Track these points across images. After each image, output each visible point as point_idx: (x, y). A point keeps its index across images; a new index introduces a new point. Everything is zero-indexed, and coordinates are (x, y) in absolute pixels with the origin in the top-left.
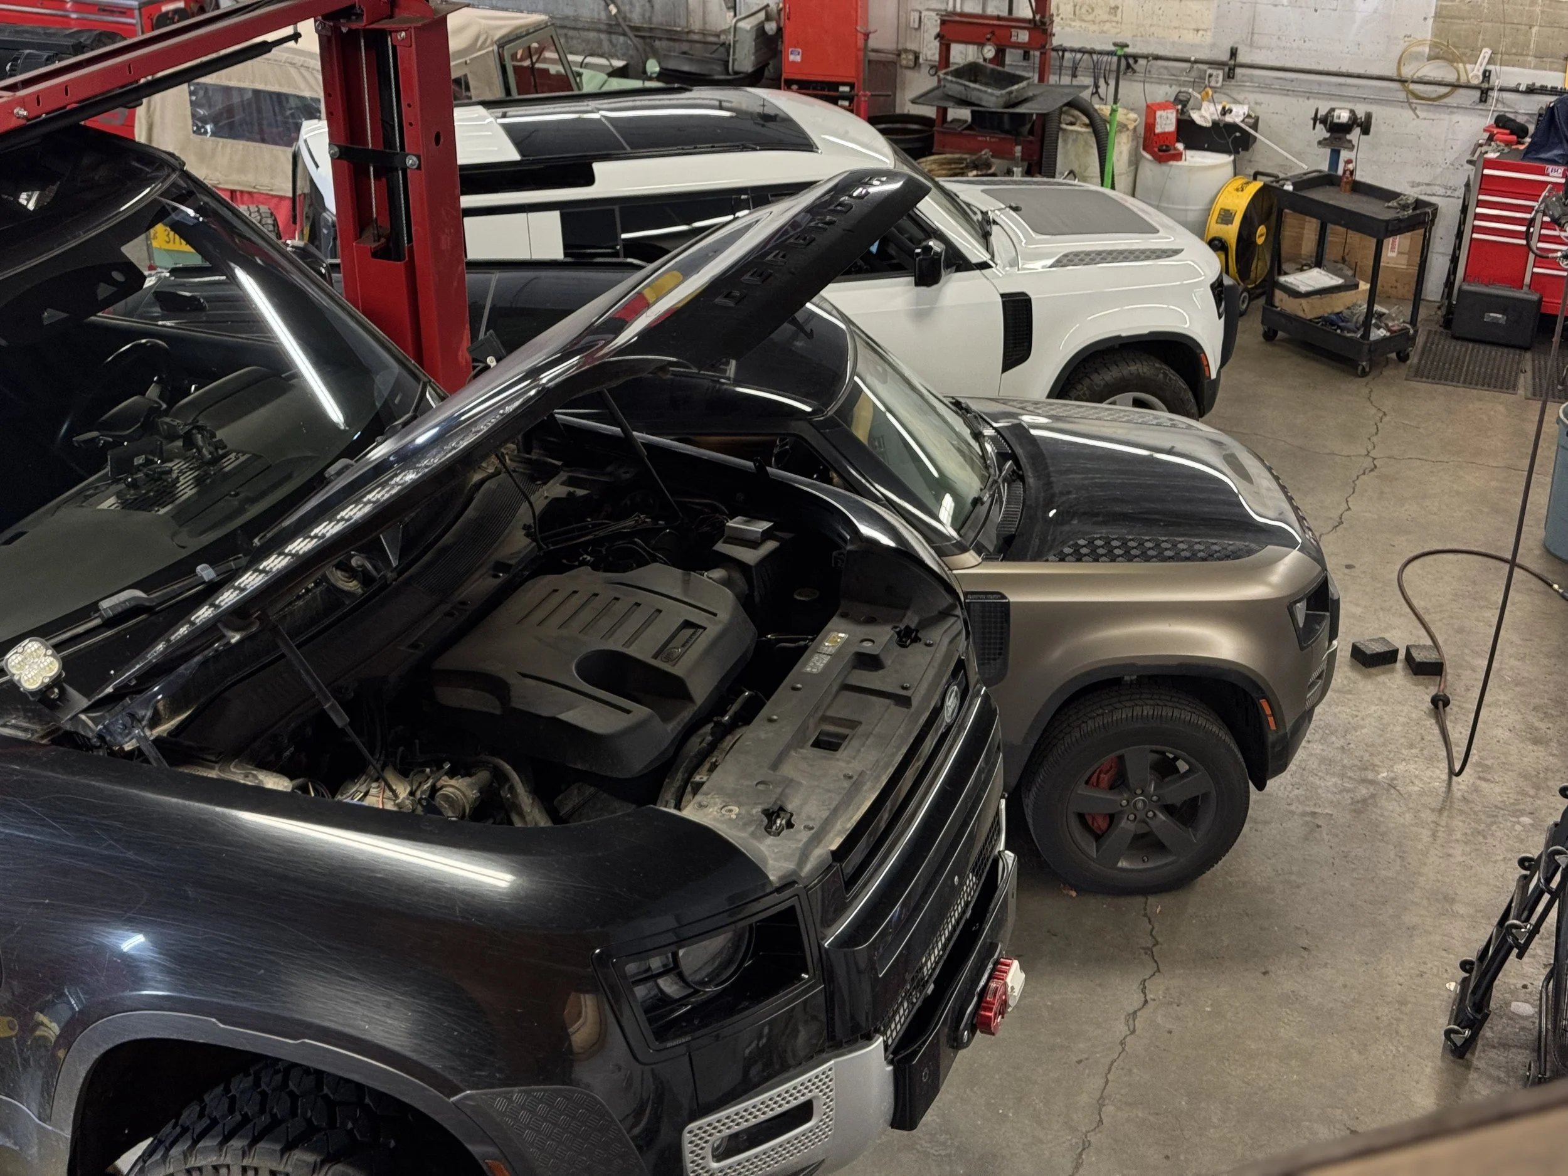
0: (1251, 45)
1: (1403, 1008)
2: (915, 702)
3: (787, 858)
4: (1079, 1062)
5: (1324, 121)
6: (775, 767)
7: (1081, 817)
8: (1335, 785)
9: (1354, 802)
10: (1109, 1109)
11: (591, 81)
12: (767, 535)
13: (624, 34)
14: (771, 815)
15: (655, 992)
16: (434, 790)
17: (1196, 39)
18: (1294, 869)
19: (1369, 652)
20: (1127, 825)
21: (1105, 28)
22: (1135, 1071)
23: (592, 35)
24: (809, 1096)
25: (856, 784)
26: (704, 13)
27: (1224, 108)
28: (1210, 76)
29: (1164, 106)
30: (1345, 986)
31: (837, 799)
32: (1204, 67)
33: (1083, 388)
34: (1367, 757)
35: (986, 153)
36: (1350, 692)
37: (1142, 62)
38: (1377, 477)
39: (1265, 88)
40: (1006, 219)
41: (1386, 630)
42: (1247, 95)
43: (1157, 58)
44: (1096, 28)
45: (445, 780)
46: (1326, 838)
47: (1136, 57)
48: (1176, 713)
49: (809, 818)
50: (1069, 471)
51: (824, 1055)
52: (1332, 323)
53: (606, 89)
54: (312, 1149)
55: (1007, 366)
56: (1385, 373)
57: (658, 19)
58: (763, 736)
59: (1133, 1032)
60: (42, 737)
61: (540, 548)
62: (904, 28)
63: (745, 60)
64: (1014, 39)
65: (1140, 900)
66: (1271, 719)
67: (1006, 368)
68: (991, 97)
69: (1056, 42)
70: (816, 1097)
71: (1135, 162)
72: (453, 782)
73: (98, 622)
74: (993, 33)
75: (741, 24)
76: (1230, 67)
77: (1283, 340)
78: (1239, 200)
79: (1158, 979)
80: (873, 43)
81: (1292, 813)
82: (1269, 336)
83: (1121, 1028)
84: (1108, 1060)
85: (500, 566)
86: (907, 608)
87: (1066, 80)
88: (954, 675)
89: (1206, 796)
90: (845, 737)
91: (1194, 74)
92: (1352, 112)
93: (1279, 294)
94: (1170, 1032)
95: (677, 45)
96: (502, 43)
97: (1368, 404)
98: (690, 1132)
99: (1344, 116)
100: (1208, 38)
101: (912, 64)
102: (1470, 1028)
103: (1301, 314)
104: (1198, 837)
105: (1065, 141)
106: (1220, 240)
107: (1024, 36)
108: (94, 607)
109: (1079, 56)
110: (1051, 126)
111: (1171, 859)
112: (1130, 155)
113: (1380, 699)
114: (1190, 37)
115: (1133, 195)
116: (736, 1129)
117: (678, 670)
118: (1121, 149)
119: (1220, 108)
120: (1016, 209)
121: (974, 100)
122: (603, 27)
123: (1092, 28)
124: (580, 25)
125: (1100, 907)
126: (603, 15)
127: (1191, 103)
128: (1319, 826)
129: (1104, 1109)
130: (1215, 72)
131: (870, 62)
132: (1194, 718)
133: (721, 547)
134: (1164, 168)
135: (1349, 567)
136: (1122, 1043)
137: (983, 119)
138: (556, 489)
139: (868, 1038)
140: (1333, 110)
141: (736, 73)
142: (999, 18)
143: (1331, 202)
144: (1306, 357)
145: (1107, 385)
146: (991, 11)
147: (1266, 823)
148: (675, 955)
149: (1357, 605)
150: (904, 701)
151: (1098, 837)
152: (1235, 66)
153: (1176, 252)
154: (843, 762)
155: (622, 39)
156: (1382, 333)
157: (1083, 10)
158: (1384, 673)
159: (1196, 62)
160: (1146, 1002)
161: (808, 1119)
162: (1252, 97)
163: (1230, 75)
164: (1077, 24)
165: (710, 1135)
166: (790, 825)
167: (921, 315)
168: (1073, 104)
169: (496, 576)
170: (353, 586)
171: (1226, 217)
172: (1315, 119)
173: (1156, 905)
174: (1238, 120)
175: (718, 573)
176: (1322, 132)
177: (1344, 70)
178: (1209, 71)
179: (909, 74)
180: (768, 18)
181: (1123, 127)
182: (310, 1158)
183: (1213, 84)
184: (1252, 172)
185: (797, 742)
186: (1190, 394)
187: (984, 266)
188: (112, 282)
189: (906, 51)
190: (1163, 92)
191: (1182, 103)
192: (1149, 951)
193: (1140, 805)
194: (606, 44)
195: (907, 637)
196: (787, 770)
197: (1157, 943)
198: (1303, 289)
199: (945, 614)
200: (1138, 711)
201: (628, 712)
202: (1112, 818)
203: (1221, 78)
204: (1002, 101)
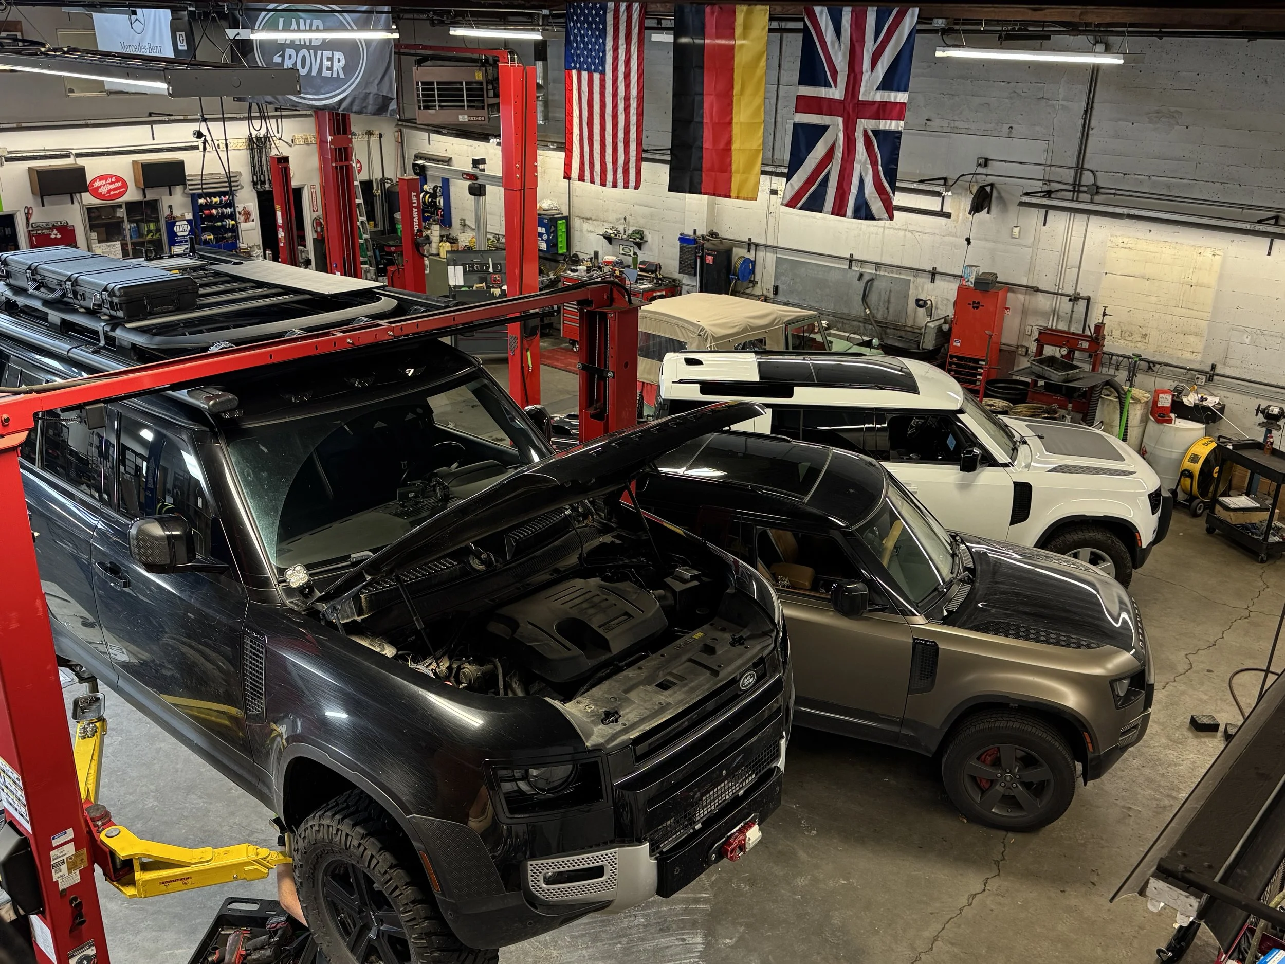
0: (1225, 364)
1: (1140, 931)
2: (722, 674)
3: (603, 737)
4: (932, 913)
5: (1263, 412)
6: (627, 691)
7: (974, 779)
8: (1150, 795)
9: (1158, 806)
10: (939, 943)
11: (838, 345)
12: (693, 578)
13: (872, 324)
14: (608, 714)
15: (516, 788)
16: (459, 669)
17: (1193, 357)
18: (1104, 837)
19: (1199, 722)
20: (999, 788)
21: (1138, 346)
22: (963, 926)
23: (856, 323)
24: (601, 863)
25: (663, 709)
26: (915, 317)
27: (1202, 397)
28: (1198, 378)
29: (1164, 392)
30: (1109, 910)
31: (648, 712)
32: (1196, 373)
33: (1059, 542)
34: (1176, 782)
35: (1055, 406)
36: (1180, 743)
37: (1158, 366)
38: (1248, 622)
39: (1230, 389)
40: (1034, 442)
41: (1219, 712)
42: (1219, 392)
43: (1167, 365)
44: (1133, 345)
45: (467, 665)
46: (1131, 823)
47: (1154, 363)
48: (1034, 730)
49: (628, 720)
50: (1001, 583)
51: (614, 845)
52: (1247, 529)
53: (850, 351)
54: (364, 828)
55: (1013, 522)
56: (1277, 563)
57: (890, 318)
58: (630, 675)
59: (970, 905)
60: (304, 611)
61: (581, 564)
62: (1022, 334)
63: (929, 343)
64: (1080, 346)
65: (1004, 833)
66: (1090, 745)
67: (1012, 523)
68: (1056, 376)
69: (1105, 349)
70: (606, 865)
71: (1144, 421)
72: (469, 667)
73: (349, 563)
74: (1068, 341)
75: (929, 324)
76: (1211, 375)
77: (1218, 535)
78: (1204, 450)
79: (996, 879)
80: (1004, 341)
81: (1116, 805)
82: (1210, 531)
83: (964, 901)
84: (950, 916)
85: (557, 571)
86: (745, 627)
87: (1112, 372)
88: (755, 665)
89: (1048, 781)
90: (675, 684)
91: (1188, 376)
92: (1281, 409)
93: (1218, 507)
94: (992, 910)
95: (898, 332)
96: (788, 324)
97: (1259, 579)
98: (531, 865)
99: (1276, 411)
100: (1199, 357)
101: (1024, 353)
102: (1172, 952)
103: (1229, 520)
104: (1042, 804)
105: (1103, 404)
106: (1189, 471)
107: (1086, 345)
108: (349, 556)
109: (1121, 359)
110: (1096, 394)
111: (1025, 814)
112: (1142, 417)
113: (1198, 751)
114: (1188, 355)
115: (1124, 439)
116: (562, 869)
117: (607, 636)
118: (1136, 413)
119: (1200, 396)
120: (1041, 437)
121: (1046, 376)
122: (861, 320)
123: (1130, 344)
124: (850, 318)
125: (980, 831)
126: (863, 314)
127: (1184, 393)
128: (1130, 816)
129: (936, 943)
130: (1200, 377)
131: (1001, 350)
132: (1044, 735)
133: (669, 580)
134: (1161, 426)
135: (1208, 671)
136: (961, 909)
137: (1051, 387)
138: (607, 539)
139: (640, 842)
140: (1269, 406)
141: (923, 349)
142: (1073, 334)
143: (1254, 459)
144: (1230, 546)
145: (1074, 541)
146: (1073, 330)
147: (1098, 807)
148: (527, 772)
149: (1206, 694)
150: (715, 673)
151: (983, 792)
152: (1213, 375)
153: (1131, 473)
154: (664, 697)
155: (870, 326)
156: (1277, 539)
157: (1126, 335)
158: (1207, 737)
159: (1190, 370)
160: (984, 890)
161: (602, 876)
162: (1223, 393)
163: (1210, 379)
164: (1122, 341)
165: (543, 870)
166: (616, 721)
167: (963, 486)
168: (1110, 384)
169: (551, 575)
170: (481, 567)
171: (1194, 459)
172: (1258, 410)
173: (1012, 838)
174: (1210, 405)
175: (661, 592)
176: (1261, 418)
177: (1280, 384)
178: (1198, 376)
179: (1022, 358)
180: (945, 323)
181: (1137, 401)
182: (362, 831)
183: (1199, 383)
184: (1217, 435)
185: (648, 681)
186: (1128, 555)
187: (1005, 465)
188: (415, 412)
189: (1022, 346)
190: (1169, 384)
191: (1178, 393)
192: (997, 863)
193: (1008, 778)
194: (862, 328)
195: (737, 641)
196: (632, 695)
197: (1004, 859)
198: (1232, 506)
199: (767, 634)
200: (1011, 724)
201: (569, 650)
202: (992, 782)
203: (1204, 381)
204: (1063, 378)
